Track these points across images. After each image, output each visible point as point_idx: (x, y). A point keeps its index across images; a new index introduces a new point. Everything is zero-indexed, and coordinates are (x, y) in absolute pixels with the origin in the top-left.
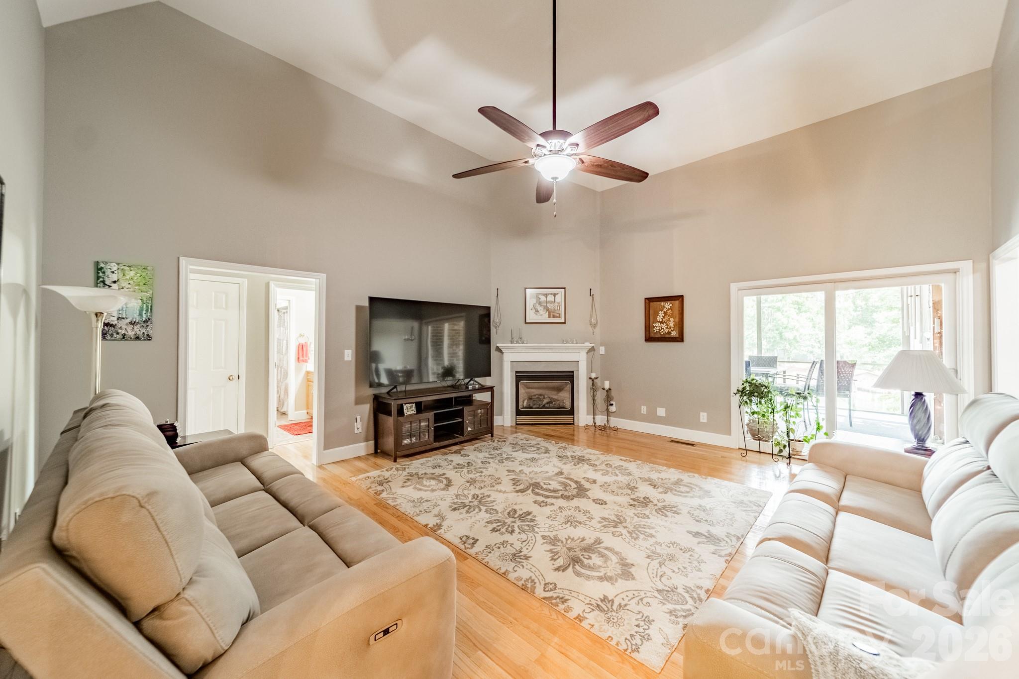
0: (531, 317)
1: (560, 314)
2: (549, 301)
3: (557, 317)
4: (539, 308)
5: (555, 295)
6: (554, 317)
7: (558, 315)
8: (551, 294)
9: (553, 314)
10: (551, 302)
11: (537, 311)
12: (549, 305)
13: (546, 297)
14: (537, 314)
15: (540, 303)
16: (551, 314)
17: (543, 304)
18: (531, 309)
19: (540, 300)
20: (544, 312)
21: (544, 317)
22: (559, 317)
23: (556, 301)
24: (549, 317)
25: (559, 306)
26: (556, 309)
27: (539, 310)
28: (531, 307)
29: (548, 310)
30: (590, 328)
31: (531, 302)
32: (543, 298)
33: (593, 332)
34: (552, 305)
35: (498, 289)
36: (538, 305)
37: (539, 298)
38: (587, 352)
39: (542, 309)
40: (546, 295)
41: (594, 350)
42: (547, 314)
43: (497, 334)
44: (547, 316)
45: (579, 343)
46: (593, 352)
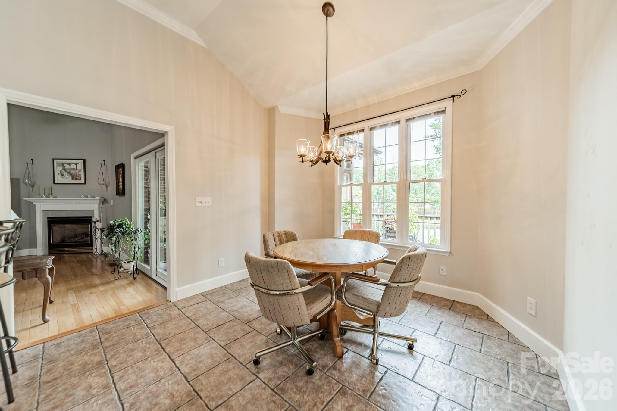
0: (59, 180)
1: (80, 178)
3: (78, 179)
4: (65, 173)
5: (76, 164)
6: (76, 179)
7: (79, 178)
8: (74, 163)
9: (76, 177)
10: (73, 169)
11: (63, 175)
12: (72, 172)
13: (70, 166)
14: (63, 178)
15: (65, 170)
17: (67, 171)
18: (59, 174)
20: (69, 176)
21: (69, 180)
22: (80, 179)
23: (78, 168)
24: (73, 179)
25: (80, 172)
26: (78, 173)
28: (59, 172)
29: (71, 175)
30: (104, 187)
31: (58, 169)
32: (67, 166)
33: (107, 190)
34: (75, 171)
35: (32, 160)
36: (63, 171)
37: (65, 167)
38: (99, 203)
39: (67, 174)
40: (70, 164)
41: (108, 202)
42: (71, 177)
43: (33, 191)
44: (71, 179)
45: (93, 198)
46: (107, 204)
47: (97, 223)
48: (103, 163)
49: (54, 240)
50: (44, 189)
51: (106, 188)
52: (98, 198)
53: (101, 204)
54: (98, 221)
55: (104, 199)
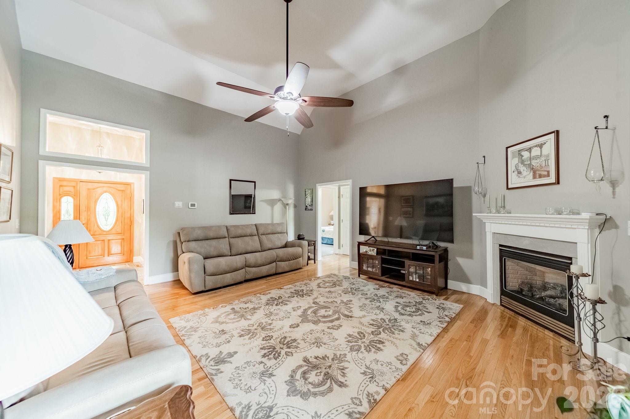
0: (514, 181)
1: (548, 172)
2: (533, 157)
3: (545, 176)
4: (522, 168)
5: (541, 146)
6: (540, 176)
7: (546, 173)
8: (536, 146)
9: (539, 172)
10: (537, 157)
11: (519, 173)
12: (534, 163)
13: (530, 152)
14: (519, 177)
15: (522, 162)
16: (536, 174)
17: (526, 163)
18: (514, 172)
19: (523, 158)
20: (528, 173)
21: (528, 179)
22: (548, 175)
23: (543, 153)
24: (534, 177)
25: (547, 160)
26: (544, 165)
27: (522, 171)
28: (514, 168)
29: (533, 169)
30: (606, 187)
31: (513, 162)
32: (526, 154)
33: (614, 193)
34: (538, 161)
35: (484, 157)
36: (520, 164)
37: (522, 156)
38: (591, 228)
39: (525, 169)
40: (530, 150)
41: (616, 227)
42: (532, 173)
43: (484, 203)
44: (532, 177)
45: (574, 214)
46: (613, 231)
47: (581, 279)
48: (602, 123)
49: (507, 284)
50: (496, 199)
51: (610, 190)
52: (585, 215)
53: (597, 231)
54: (584, 275)
55: (603, 217)
